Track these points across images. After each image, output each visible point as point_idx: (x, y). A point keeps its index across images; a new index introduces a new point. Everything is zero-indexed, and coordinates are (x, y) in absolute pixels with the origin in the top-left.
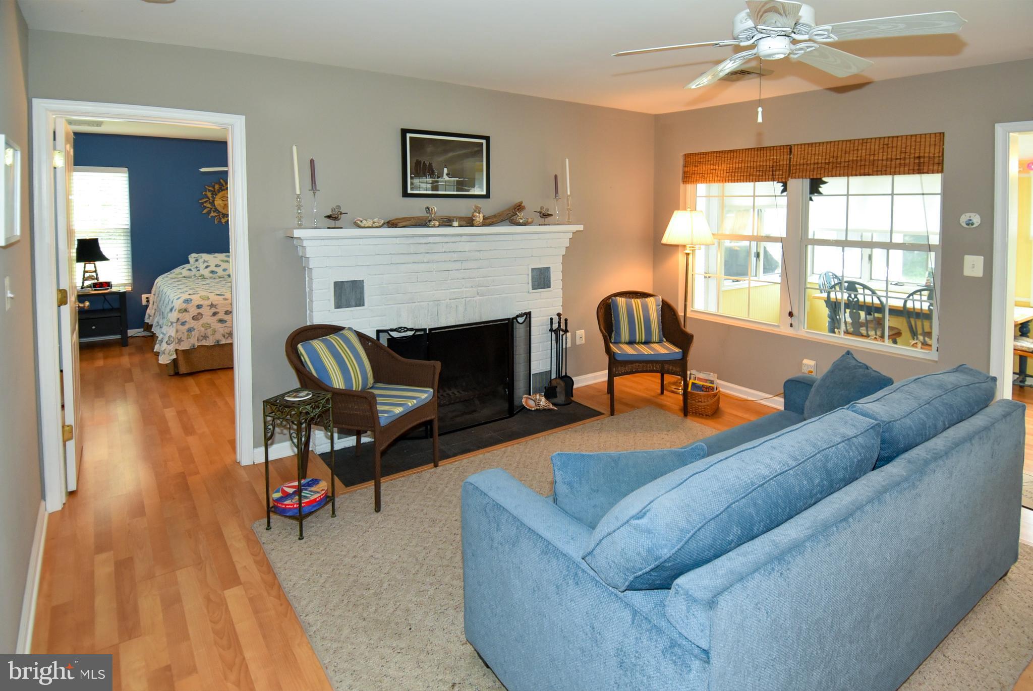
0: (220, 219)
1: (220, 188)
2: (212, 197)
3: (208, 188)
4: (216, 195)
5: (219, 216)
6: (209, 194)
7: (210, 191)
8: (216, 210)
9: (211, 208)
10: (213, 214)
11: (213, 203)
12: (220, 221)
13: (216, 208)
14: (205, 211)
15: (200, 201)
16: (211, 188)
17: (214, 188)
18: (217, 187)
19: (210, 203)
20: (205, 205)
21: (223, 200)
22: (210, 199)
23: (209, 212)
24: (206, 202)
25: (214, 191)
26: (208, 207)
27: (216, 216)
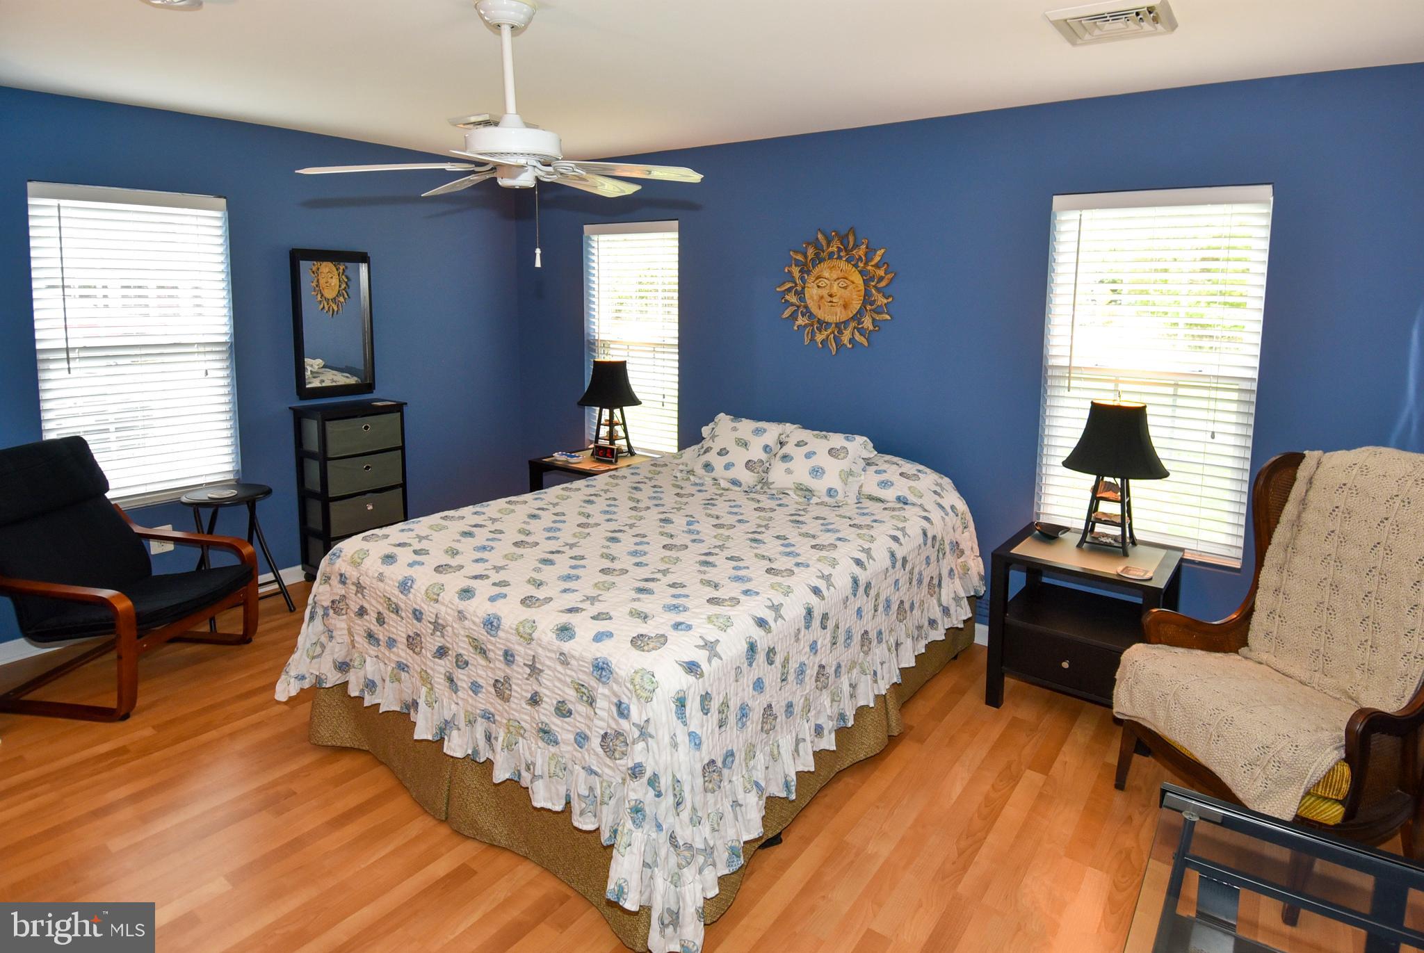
0: (813, 333)
1: (817, 255)
2: (802, 278)
3: (794, 256)
4: (809, 272)
5: (812, 325)
6: (796, 271)
7: (797, 263)
8: (808, 313)
9: (798, 307)
10: (801, 321)
11: (800, 294)
12: (812, 340)
13: (806, 307)
14: (787, 313)
15: (778, 289)
16: (800, 257)
17: (806, 257)
18: (811, 252)
19: (797, 293)
20: (787, 297)
21: (819, 287)
22: (796, 285)
23: (793, 317)
24: (789, 290)
25: (805, 264)
26: (792, 305)
27: (806, 326)
